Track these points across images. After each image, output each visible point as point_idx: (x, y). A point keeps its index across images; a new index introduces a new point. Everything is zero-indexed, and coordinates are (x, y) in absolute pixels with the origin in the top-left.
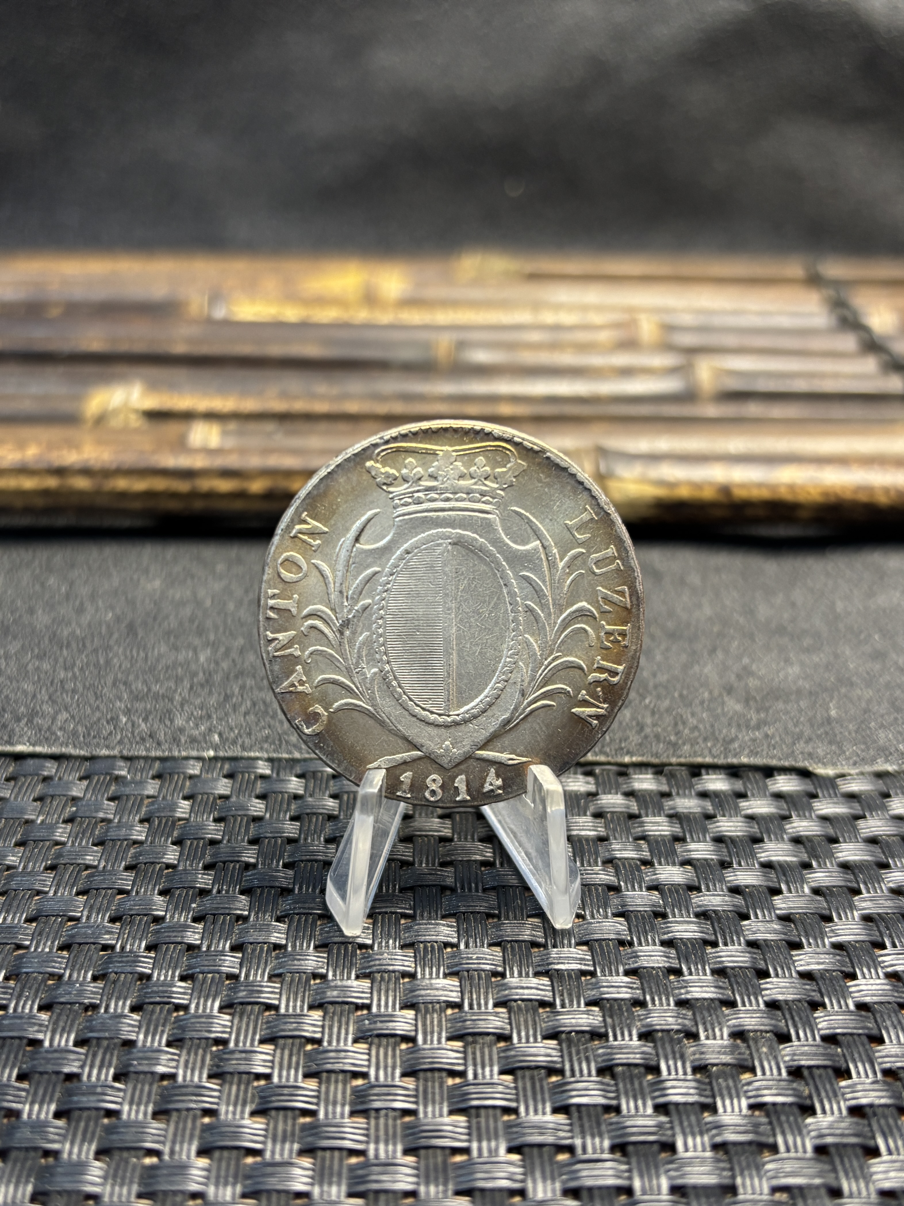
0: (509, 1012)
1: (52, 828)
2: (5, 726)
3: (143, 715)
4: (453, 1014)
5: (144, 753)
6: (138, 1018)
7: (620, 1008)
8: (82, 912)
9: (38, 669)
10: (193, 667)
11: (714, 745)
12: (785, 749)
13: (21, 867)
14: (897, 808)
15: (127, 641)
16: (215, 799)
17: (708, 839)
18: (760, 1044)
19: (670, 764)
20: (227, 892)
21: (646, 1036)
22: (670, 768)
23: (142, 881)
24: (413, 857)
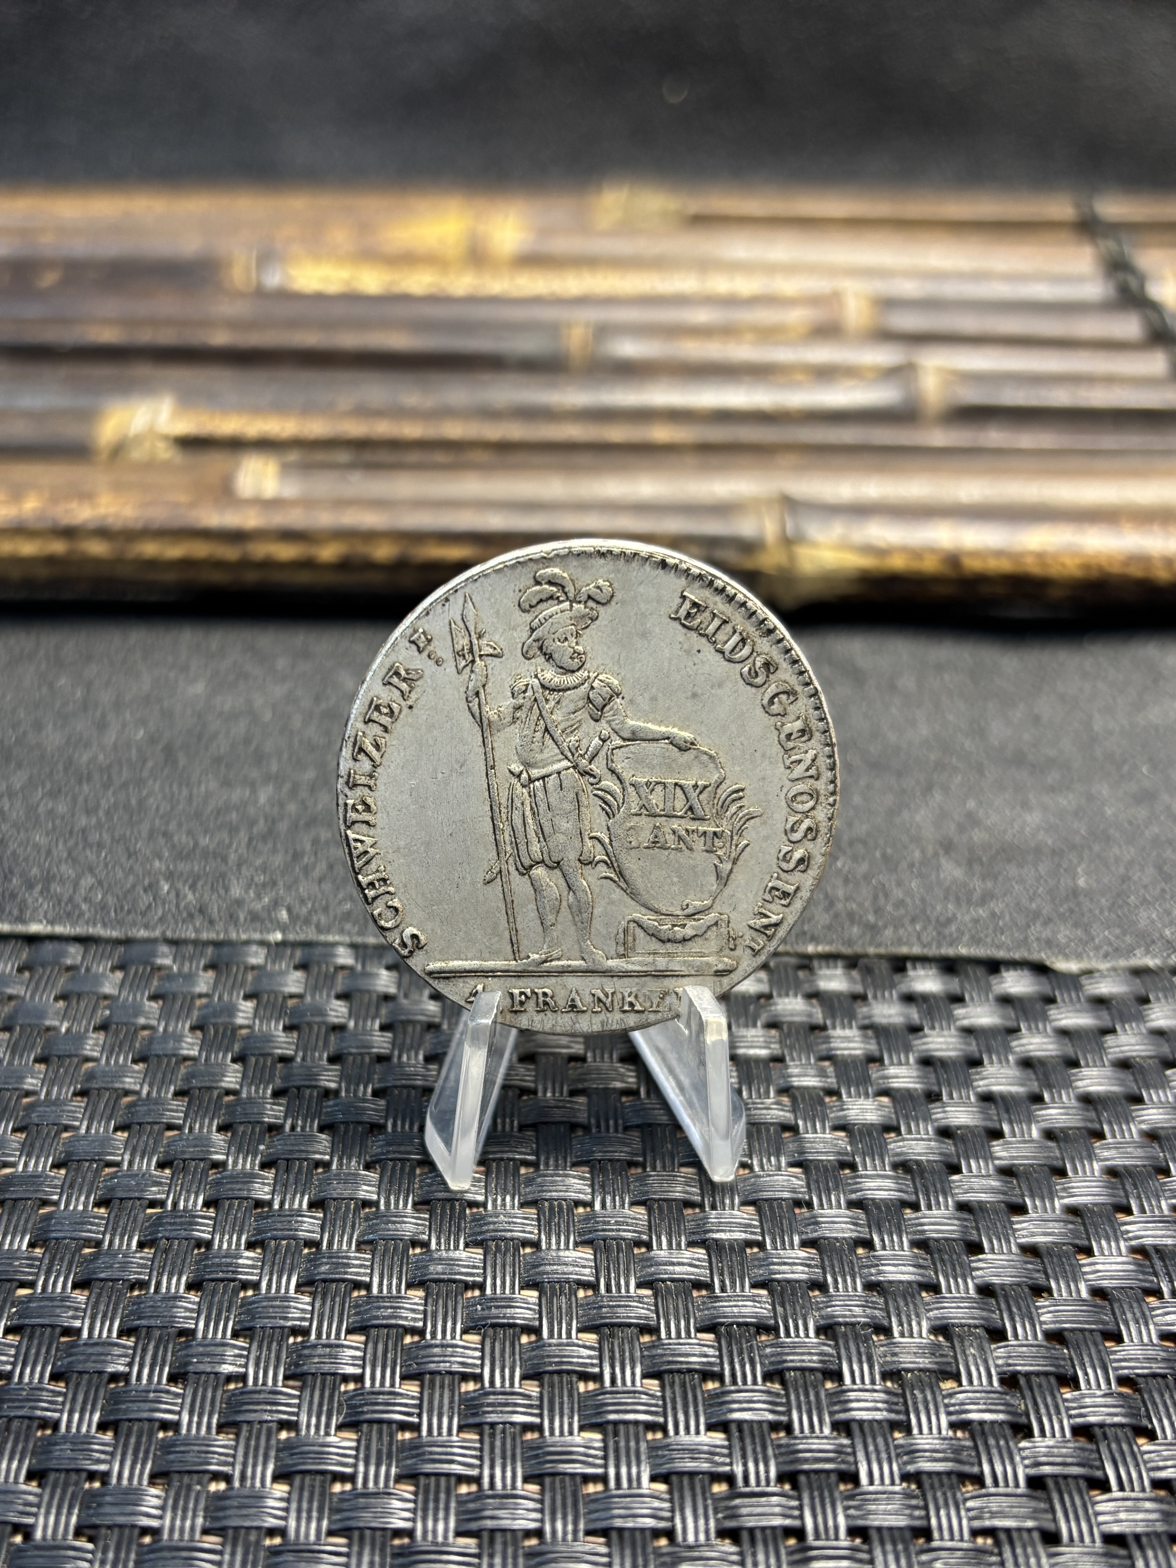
0: (656, 1295)
1: (80, 1038)
2: (13, 896)
3: (190, 881)
4: (586, 1297)
5: (193, 935)
6: (197, 1299)
7: (793, 1289)
8: (122, 1154)
9: (51, 813)
10: (251, 810)
11: (924, 928)
12: (1016, 934)
13: (43, 1093)
14: (1158, 1019)
15: (166, 771)
16: (284, 999)
17: (912, 1060)
18: (967, 1343)
19: (866, 956)
20: (303, 1128)
21: (827, 1330)
22: (866, 960)
23: (197, 1113)
24: (535, 1082)
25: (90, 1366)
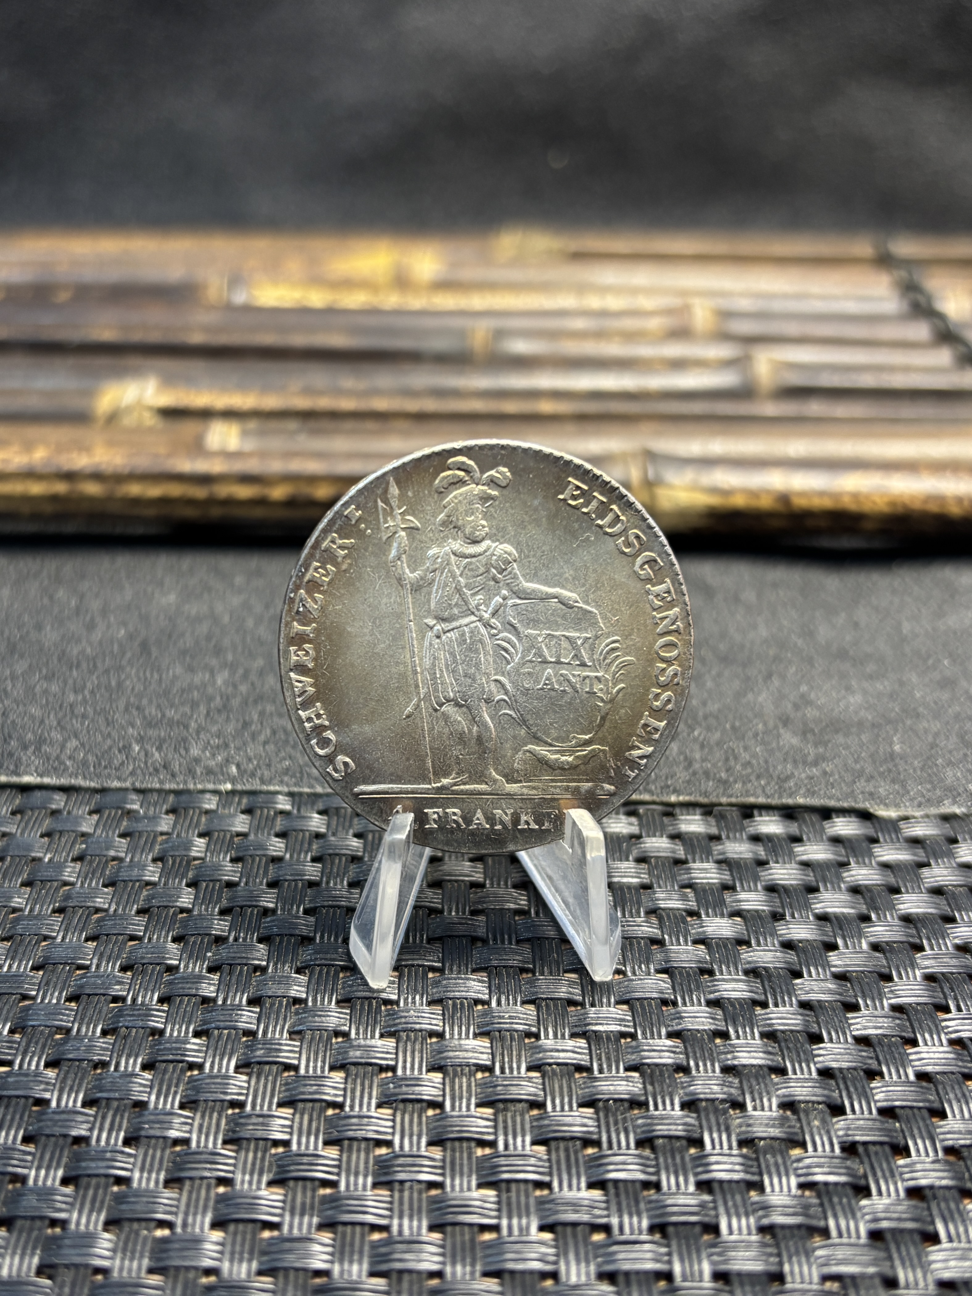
0: (543, 1077)
1: (60, 867)
2: (11, 755)
3: (157, 743)
4: (483, 1078)
5: (158, 786)
6: (150, 1077)
7: (661, 1072)
8: (91, 959)
9: (46, 692)
10: (210, 690)
11: (768, 783)
12: (845, 788)
13: (27, 910)
14: (966, 855)
15: (141, 661)
16: (232, 837)
17: (759, 887)
18: (812, 1117)
19: (720, 805)
20: (245, 939)
21: (689, 1105)
22: (720, 808)
23: (155, 926)
24: (442, 904)
25: (57, 1130)
